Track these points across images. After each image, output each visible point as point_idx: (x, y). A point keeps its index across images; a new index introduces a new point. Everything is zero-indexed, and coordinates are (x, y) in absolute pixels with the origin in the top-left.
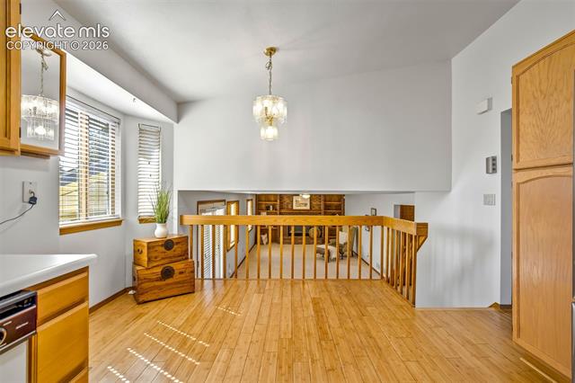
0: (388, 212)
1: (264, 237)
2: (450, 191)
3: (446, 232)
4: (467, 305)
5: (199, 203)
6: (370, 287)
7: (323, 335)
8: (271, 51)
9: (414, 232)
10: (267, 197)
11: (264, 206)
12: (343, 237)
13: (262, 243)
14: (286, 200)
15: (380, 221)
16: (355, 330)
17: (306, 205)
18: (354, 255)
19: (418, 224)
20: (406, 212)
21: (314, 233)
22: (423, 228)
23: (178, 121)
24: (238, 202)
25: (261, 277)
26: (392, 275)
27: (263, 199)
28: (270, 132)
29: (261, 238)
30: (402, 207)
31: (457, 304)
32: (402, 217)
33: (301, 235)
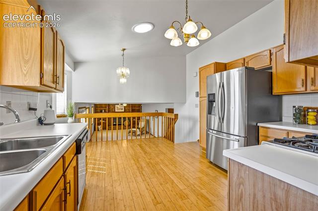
0: (163, 110)
1: (99, 127)
2: (185, 103)
3: (184, 118)
4: (191, 141)
5: (79, 108)
6: (158, 139)
7: (145, 153)
8: (124, 50)
9: (173, 117)
10: (101, 105)
11: (99, 111)
12: (142, 124)
13: (98, 130)
14: (112, 107)
15: (161, 114)
16: (156, 150)
17: (122, 109)
18: (147, 133)
19: (175, 114)
20: (171, 111)
21: (127, 123)
22: (176, 115)
23: (74, 71)
24: (89, 108)
25: (113, 140)
26: (166, 135)
27: (98, 106)
28: (123, 80)
29: (98, 128)
30: (169, 109)
31: (188, 141)
32: (169, 112)
33: (121, 125)
